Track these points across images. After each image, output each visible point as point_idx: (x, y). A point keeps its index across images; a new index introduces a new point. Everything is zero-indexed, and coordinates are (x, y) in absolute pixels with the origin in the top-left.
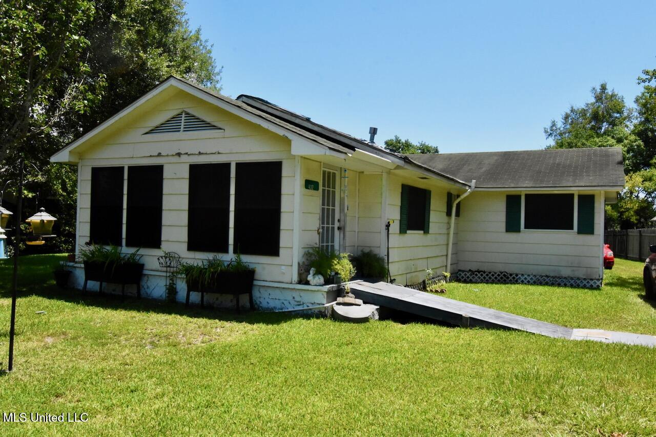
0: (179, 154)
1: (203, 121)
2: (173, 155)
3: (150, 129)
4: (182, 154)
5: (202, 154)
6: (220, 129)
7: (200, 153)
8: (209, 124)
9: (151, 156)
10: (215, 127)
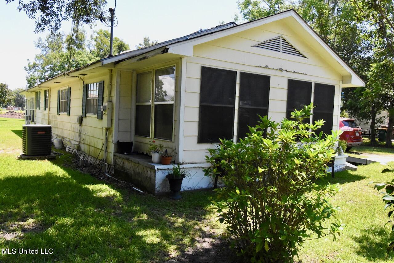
0: (281, 70)
1: (294, 49)
2: (277, 70)
3: (258, 43)
4: (283, 70)
5: (296, 73)
6: (305, 57)
7: (294, 72)
8: (299, 52)
9: (260, 67)
10: (301, 55)
